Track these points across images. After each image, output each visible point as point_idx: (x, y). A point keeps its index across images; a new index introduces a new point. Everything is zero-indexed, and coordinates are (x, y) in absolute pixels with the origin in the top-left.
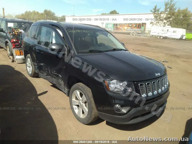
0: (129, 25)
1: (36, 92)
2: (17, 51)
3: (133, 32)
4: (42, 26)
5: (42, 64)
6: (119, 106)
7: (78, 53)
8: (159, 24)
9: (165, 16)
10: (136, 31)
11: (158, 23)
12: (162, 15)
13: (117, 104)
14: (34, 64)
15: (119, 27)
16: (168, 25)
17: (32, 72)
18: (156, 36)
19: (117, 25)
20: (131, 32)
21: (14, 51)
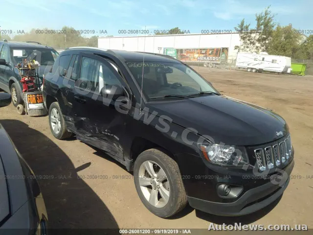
0: (201, 51)
1: (72, 165)
2: (31, 96)
3: (208, 62)
4: (83, 58)
5: (83, 119)
6: (226, 188)
7: (148, 100)
8: (248, 49)
9: (257, 37)
10: (213, 61)
11: (247, 47)
12: (253, 35)
13: (222, 183)
14: (65, 118)
15: (185, 54)
16: (263, 51)
17: (61, 131)
18: (244, 68)
19: (181, 51)
20: (205, 61)
21: (26, 96)
